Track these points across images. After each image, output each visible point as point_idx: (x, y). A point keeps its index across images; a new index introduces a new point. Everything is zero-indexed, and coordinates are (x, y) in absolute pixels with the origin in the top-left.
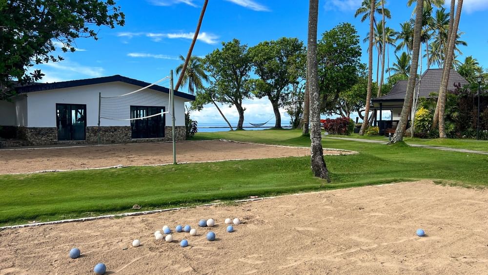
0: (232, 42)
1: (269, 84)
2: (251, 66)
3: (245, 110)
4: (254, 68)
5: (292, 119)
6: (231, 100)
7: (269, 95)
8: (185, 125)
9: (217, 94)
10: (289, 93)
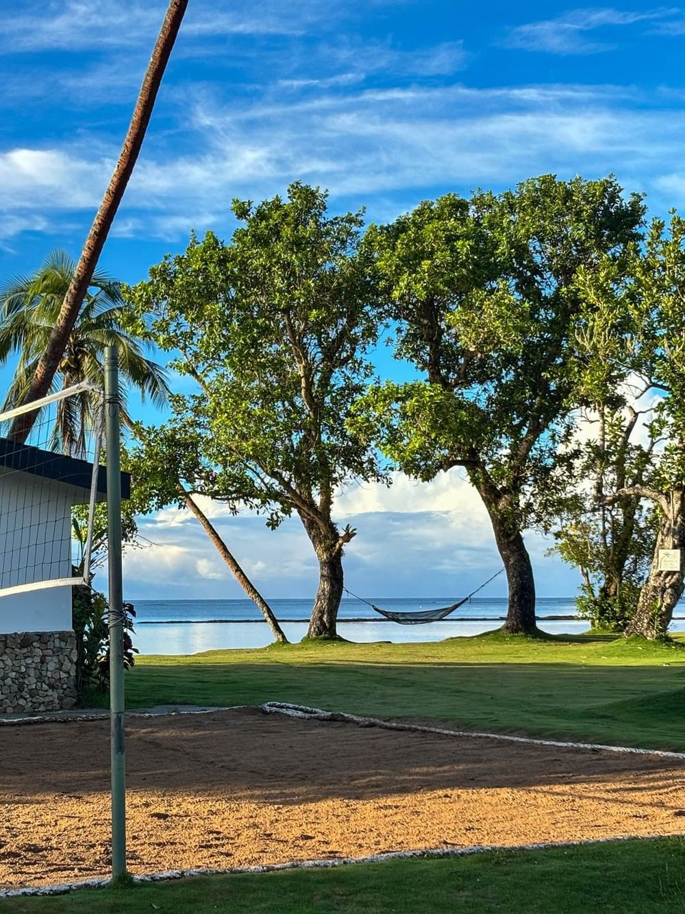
0: (286, 201)
1: (473, 408)
2: (380, 317)
3: (349, 536)
4: (392, 331)
5: (589, 588)
6: (277, 487)
7: (472, 463)
8: (69, 628)
9: (204, 460)
10: (576, 454)
